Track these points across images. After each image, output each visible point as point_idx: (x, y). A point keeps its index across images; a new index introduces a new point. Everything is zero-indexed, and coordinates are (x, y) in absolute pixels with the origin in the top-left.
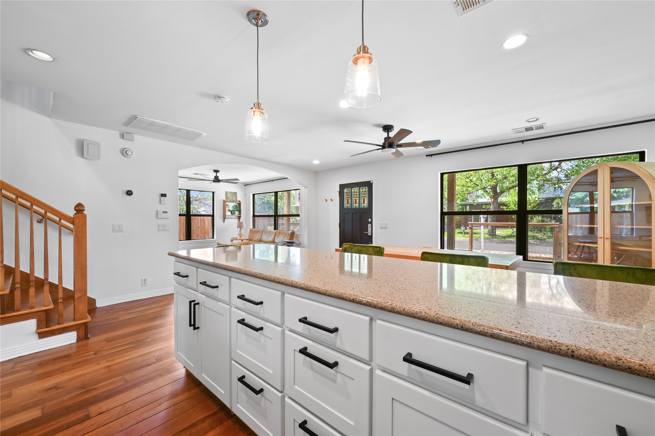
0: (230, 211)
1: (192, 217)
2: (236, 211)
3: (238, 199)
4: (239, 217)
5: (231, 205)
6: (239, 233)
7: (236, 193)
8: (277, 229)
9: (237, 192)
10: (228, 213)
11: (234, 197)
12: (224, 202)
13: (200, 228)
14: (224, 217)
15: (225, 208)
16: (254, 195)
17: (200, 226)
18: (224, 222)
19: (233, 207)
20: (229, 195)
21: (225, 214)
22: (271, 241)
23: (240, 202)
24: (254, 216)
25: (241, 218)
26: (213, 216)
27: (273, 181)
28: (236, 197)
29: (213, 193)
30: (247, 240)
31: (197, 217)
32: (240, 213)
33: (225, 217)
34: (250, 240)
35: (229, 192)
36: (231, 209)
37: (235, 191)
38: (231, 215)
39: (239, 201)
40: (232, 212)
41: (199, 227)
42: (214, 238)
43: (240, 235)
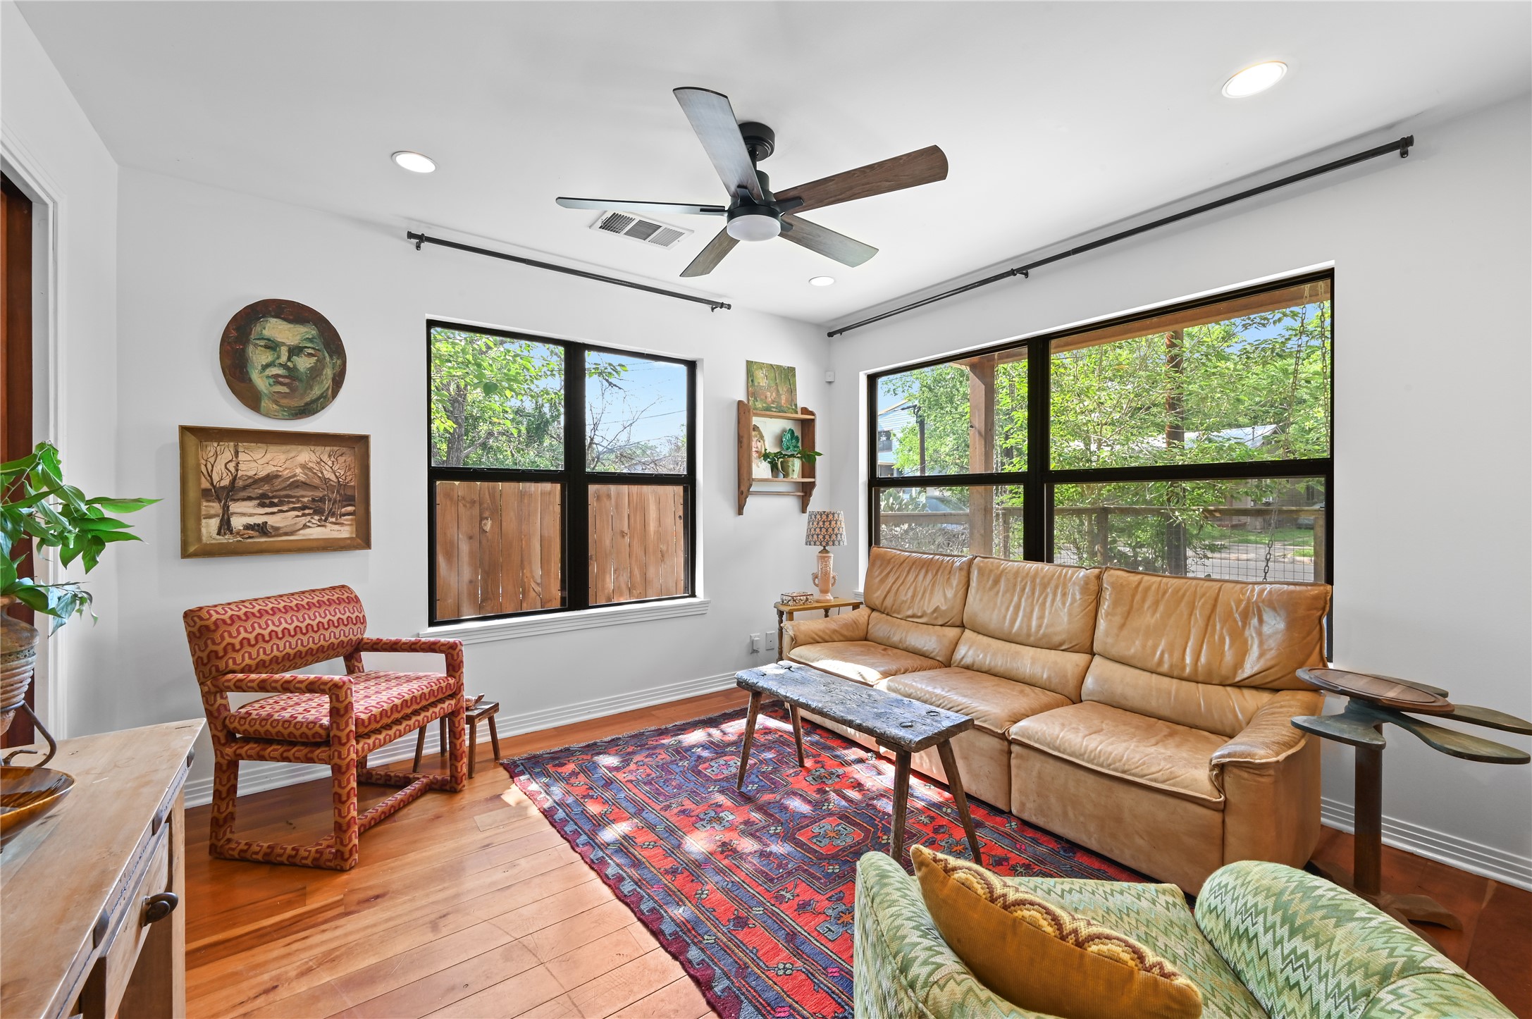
0: (766, 456)
1: (592, 488)
2: (792, 456)
3: (801, 403)
4: (806, 491)
5: (770, 429)
6: (815, 571)
7: (792, 370)
8: (1050, 560)
9: (794, 369)
10: (761, 469)
11: (783, 389)
12: (743, 411)
13: (627, 539)
14: (743, 490)
15: (745, 440)
16: (872, 380)
17: (626, 529)
18: (740, 512)
19: (779, 440)
20: (761, 379)
21: (744, 471)
22: (1057, 639)
23: (812, 413)
24: (877, 483)
25: (815, 492)
26: (688, 482)
27: (1024, 271)
28: (792, 391)
29: (692, 366)
30: (856, 606)
31: (613, 488)
32: (809, 470)
33: (744, 488)
34: (873, 610)
35: (761, 366)
36: (772, 449)
37: (785, 363)
38: (770, 477)
39: (805, 411)
40: (778, 465)
41: (623, 534)
42: (693, 595)
43: (823, 580)
